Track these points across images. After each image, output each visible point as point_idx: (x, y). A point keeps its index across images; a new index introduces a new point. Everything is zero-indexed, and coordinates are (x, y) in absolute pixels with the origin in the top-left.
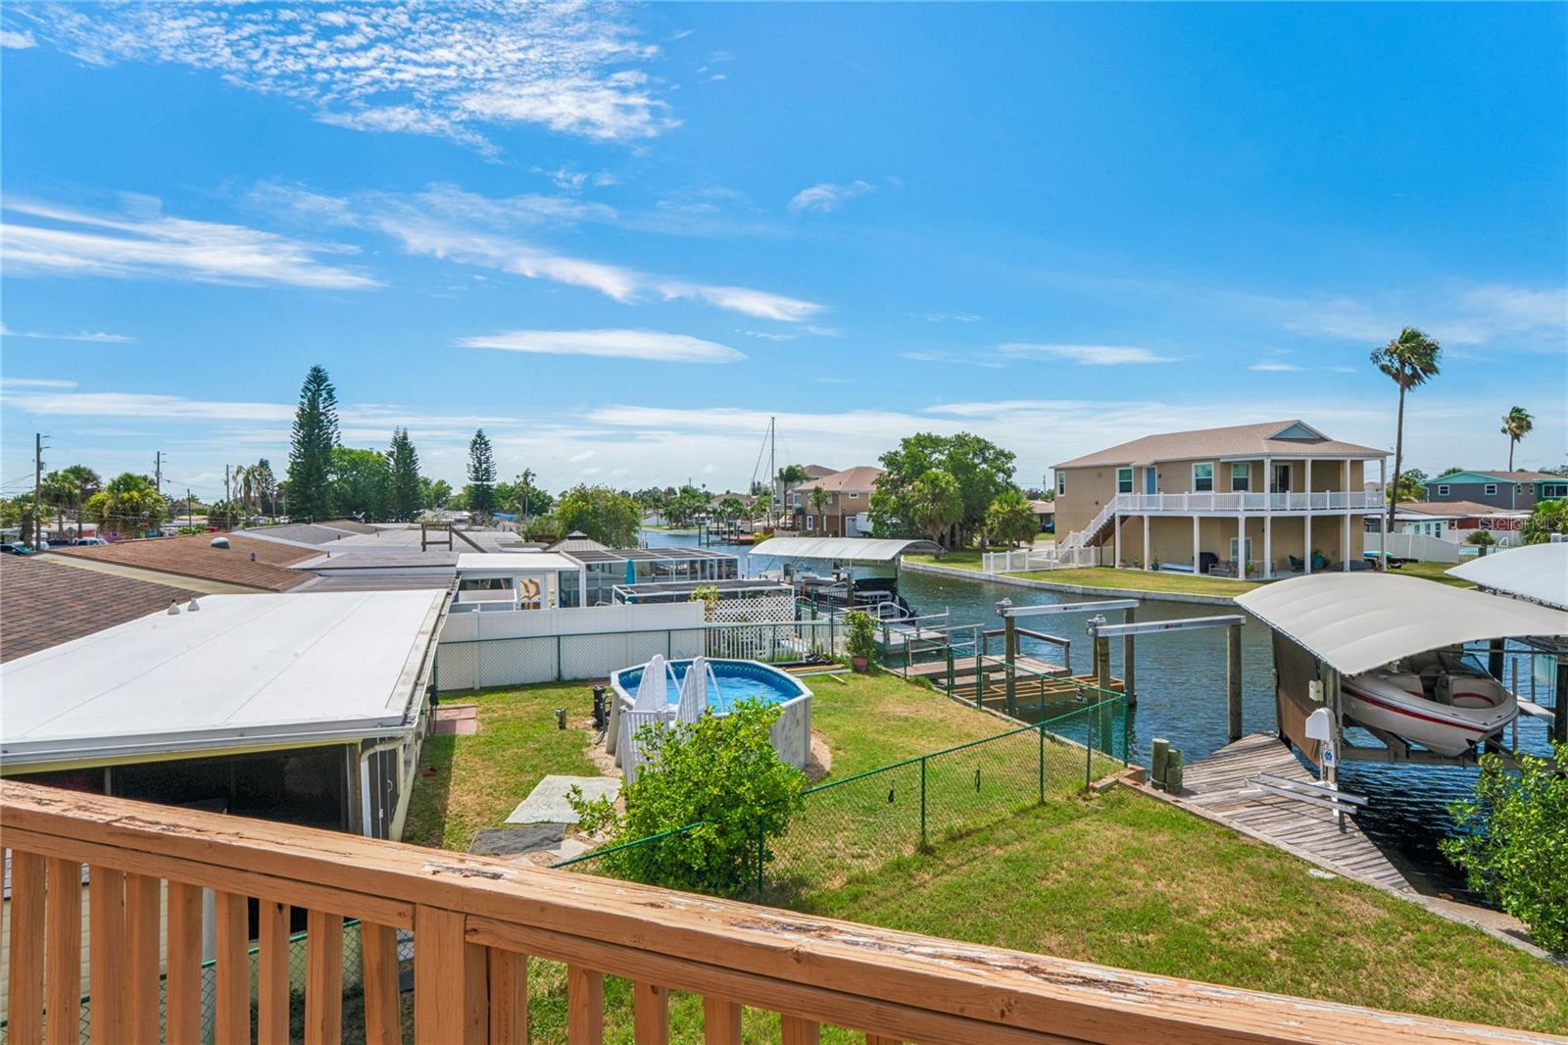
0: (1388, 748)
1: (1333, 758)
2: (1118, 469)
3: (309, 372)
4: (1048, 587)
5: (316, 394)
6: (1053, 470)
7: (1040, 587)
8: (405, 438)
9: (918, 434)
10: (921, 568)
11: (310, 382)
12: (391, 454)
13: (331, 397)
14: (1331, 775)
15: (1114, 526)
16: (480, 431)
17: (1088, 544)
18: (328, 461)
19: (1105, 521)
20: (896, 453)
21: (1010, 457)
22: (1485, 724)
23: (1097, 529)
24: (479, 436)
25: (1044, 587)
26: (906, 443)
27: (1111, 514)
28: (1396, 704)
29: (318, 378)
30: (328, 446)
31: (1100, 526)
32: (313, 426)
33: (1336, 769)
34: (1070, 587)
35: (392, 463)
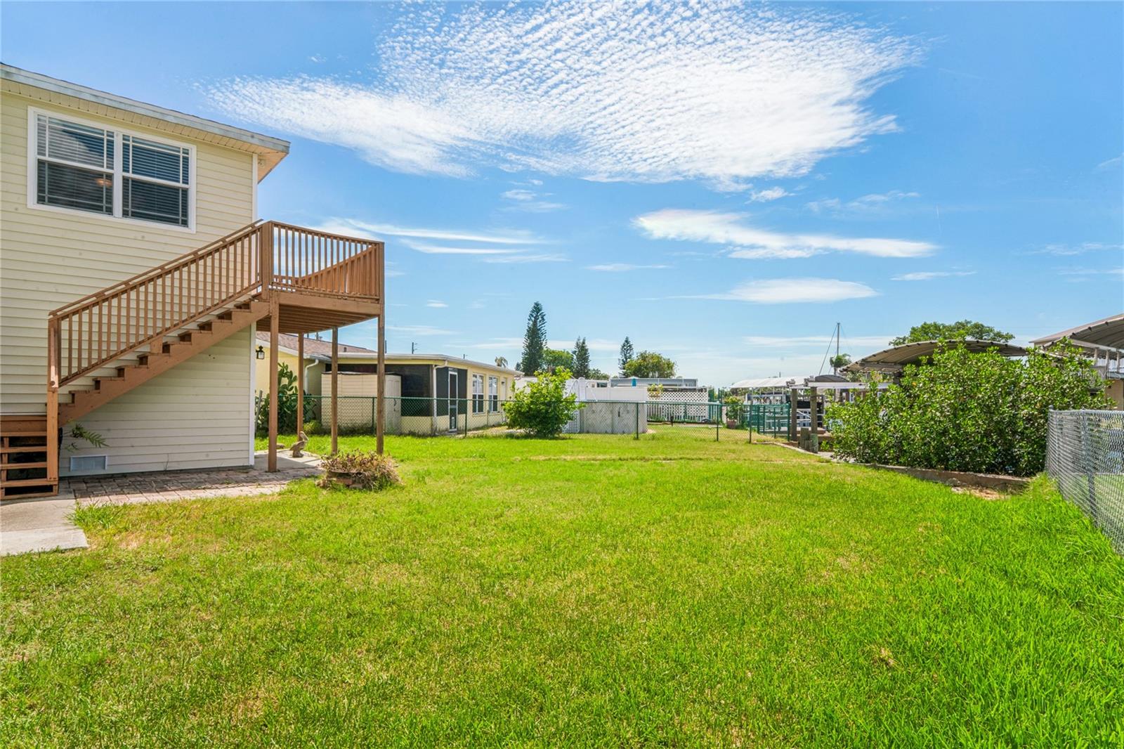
3: (533, 305)
5: (536, 318)
8: (584, 343)
11: (533, 311)
12: (574, 352)
13: (543, 319)
16: (627, 338)
18: (541, 356)
24: (627, 341)
29: (537, 308)
30: (541, 348)
32: (534, 335)
35: (575, 357)
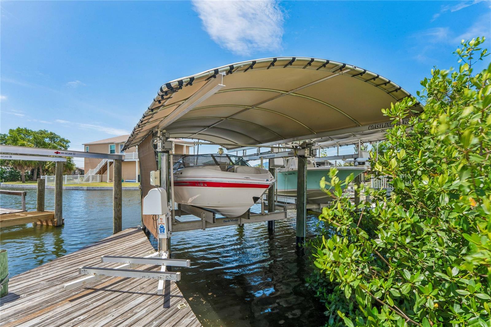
0: (202, 219)
1: (165, 231)
2: (109, 145)
4: (72, 188)
6: (84, 145)
7: (68, 188)
9: (19, 128)
10: (10, 186)
14: (164, 246)
15: (107, 166)
17: (97, 174)
19: (104, 164)
20: (5, 135)
21: (67, 142)
22: (267, 180)
23: (100, 167)
25: (70, 188)
26: (11, 131)
27: (106, 161)
28: (208, 180)
31: (101, 166)
33: (169, 240)
34: (81, 187)
